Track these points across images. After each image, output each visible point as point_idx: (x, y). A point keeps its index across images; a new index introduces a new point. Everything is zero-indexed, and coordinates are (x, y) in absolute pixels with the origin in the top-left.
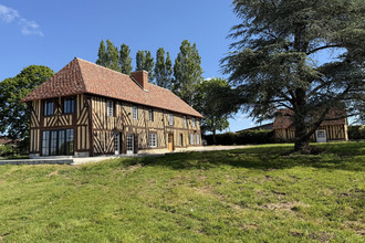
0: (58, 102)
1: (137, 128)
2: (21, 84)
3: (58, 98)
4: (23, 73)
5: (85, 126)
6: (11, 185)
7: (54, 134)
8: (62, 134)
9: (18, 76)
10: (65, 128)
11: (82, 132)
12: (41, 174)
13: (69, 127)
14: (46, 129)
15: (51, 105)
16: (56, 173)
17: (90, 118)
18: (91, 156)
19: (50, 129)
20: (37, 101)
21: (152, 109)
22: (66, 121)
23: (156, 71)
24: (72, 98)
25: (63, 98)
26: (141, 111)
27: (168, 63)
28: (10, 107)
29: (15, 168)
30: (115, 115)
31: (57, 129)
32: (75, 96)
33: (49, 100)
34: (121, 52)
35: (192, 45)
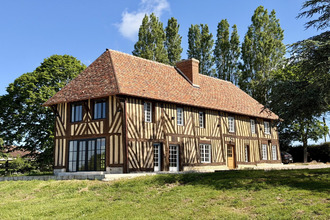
0: (87, 105)
1: (183, 136)
2: (41, 81)
3: (87, 101)
4: (43, 65)
5: (118, 134)
6: (42, 199)
7: (83, 145)
8: (91, 144)
9: (38, 70)
10: (95, 138)
11: (115, 143)
12: (72, 190)
13: (100, 136)
14: (73, 138)
15: (79, 109)
16: (86, 189)
17: (124, 125)
18: (125, 172)
19: (78, 139)
20: (63, 104)
21: (203, 111)
22: (97, 128)
23: (216, 53)
24: (104, 100)
25: (93, 101)
26: (188, 114)
27: (235, 41)
28: (28, 109)
29: (42, 183)
30: (154, 121)
31: (86, 138)
32: (107, 98)
33: (76, 103)
34: (168, 29)
35: (269, 13)
